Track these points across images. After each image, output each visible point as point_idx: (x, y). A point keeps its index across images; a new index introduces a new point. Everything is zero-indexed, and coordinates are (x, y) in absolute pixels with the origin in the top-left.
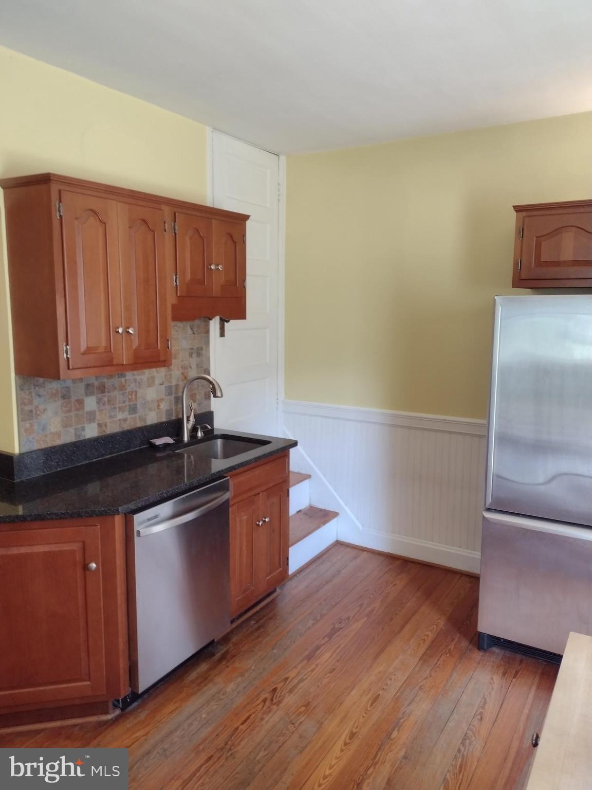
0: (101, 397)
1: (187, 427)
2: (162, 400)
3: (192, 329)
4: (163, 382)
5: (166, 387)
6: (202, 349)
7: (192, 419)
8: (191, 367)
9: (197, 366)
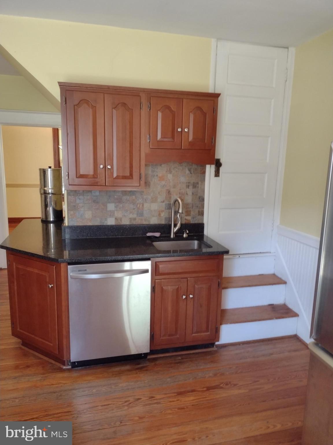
0: (118, 204)
1: (174, 230)
2: (163, 211)
3: (190, 170)
4: (164, 201)
5: (166, 204)
6: (198, 183)
7: (179, 226)
8: (187, 194)
9: (193, 194)
